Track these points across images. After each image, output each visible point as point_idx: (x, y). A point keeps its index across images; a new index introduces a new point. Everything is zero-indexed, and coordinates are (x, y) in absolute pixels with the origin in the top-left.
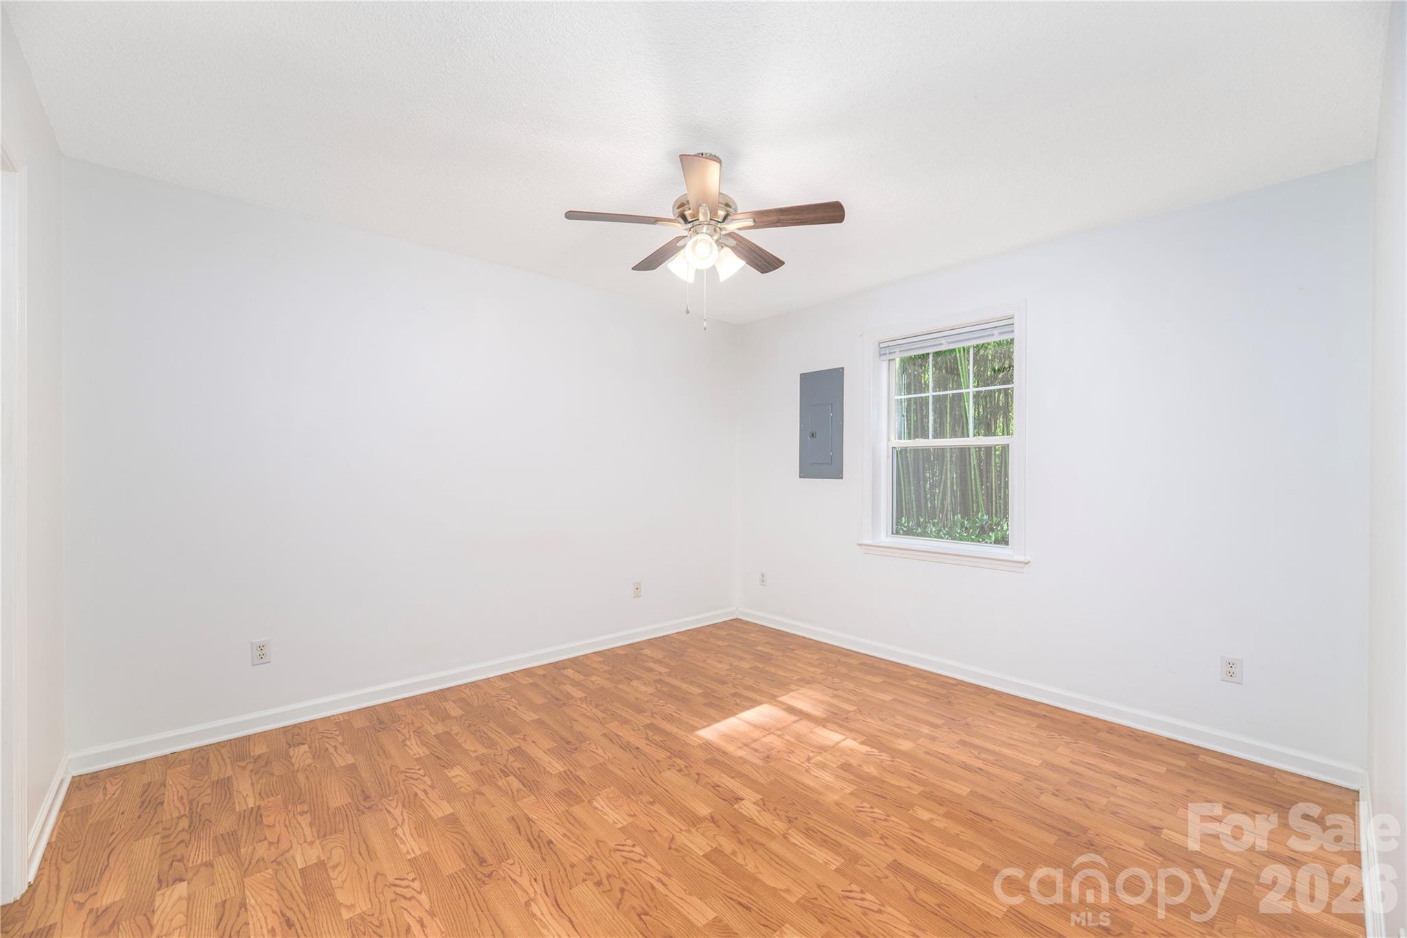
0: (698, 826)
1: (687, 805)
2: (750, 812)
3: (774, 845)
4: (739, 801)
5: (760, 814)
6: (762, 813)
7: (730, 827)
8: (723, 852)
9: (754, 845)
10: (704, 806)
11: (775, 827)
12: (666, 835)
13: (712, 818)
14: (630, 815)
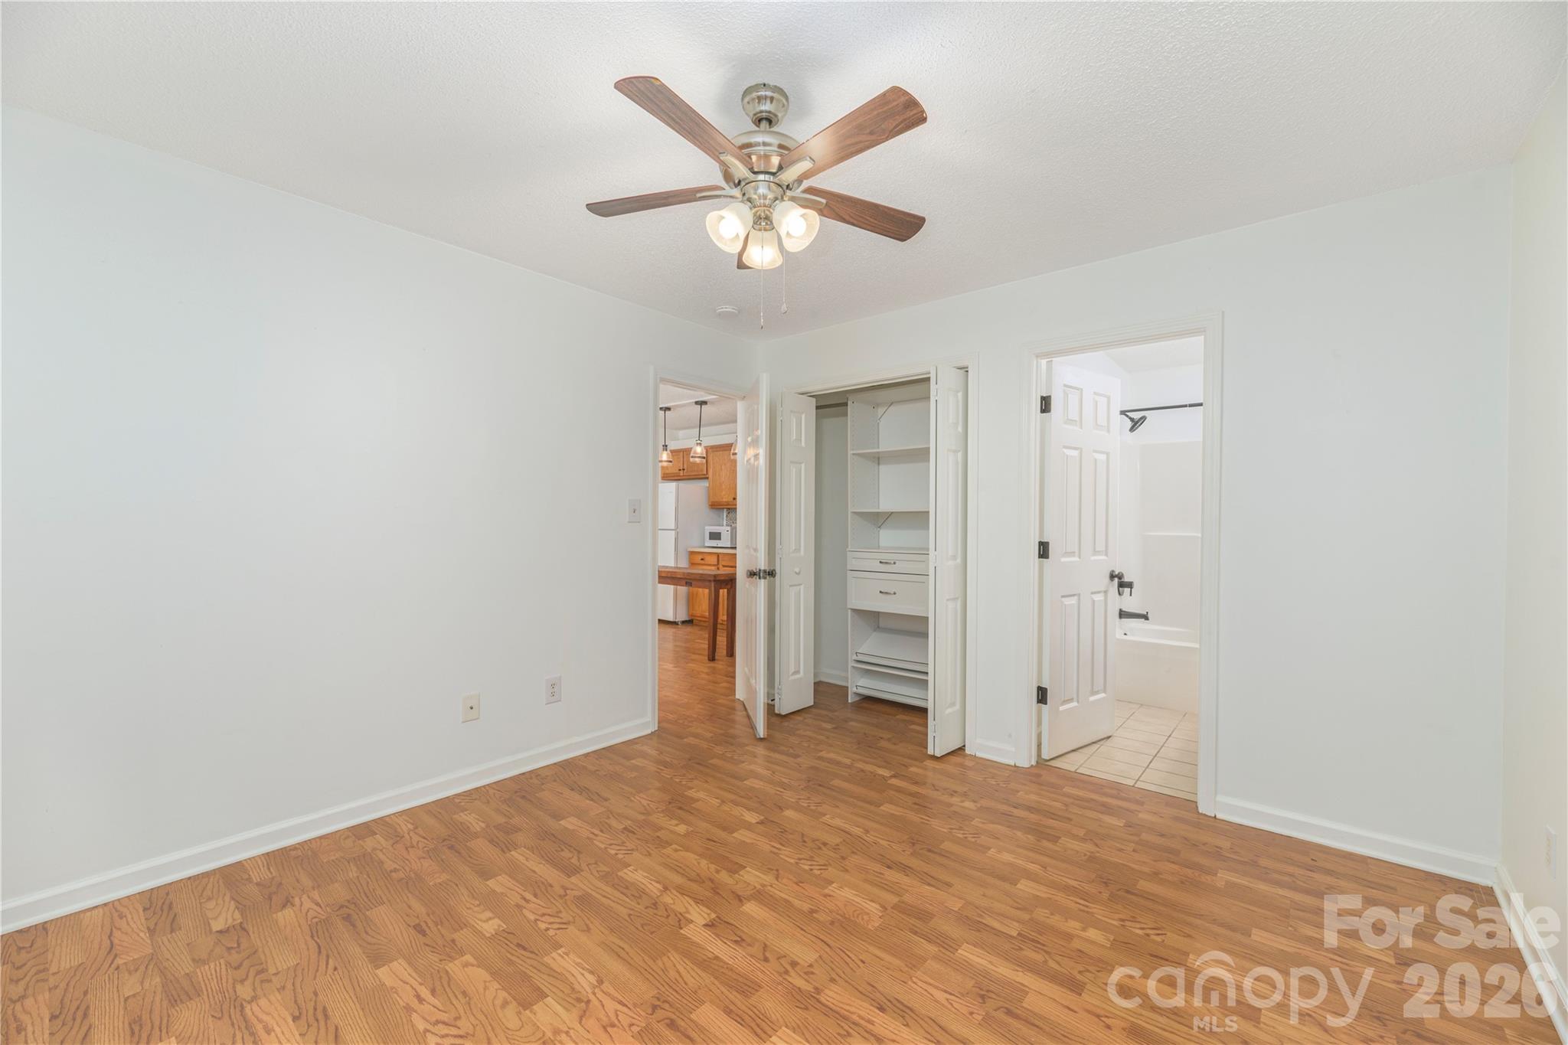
0: (755, 891)
1: (772, 913)
2: (698, 910)
3: (678, 879)
4: (710, 923)
5: (686, 908)
6: (684, 910)
7: (721, 893)
8: (728, 871)
9: (699, 880)
10: (753, 914)
11: (673, 897)
12: (785, 881)
13: (740, 900)
14: (830, 896)
